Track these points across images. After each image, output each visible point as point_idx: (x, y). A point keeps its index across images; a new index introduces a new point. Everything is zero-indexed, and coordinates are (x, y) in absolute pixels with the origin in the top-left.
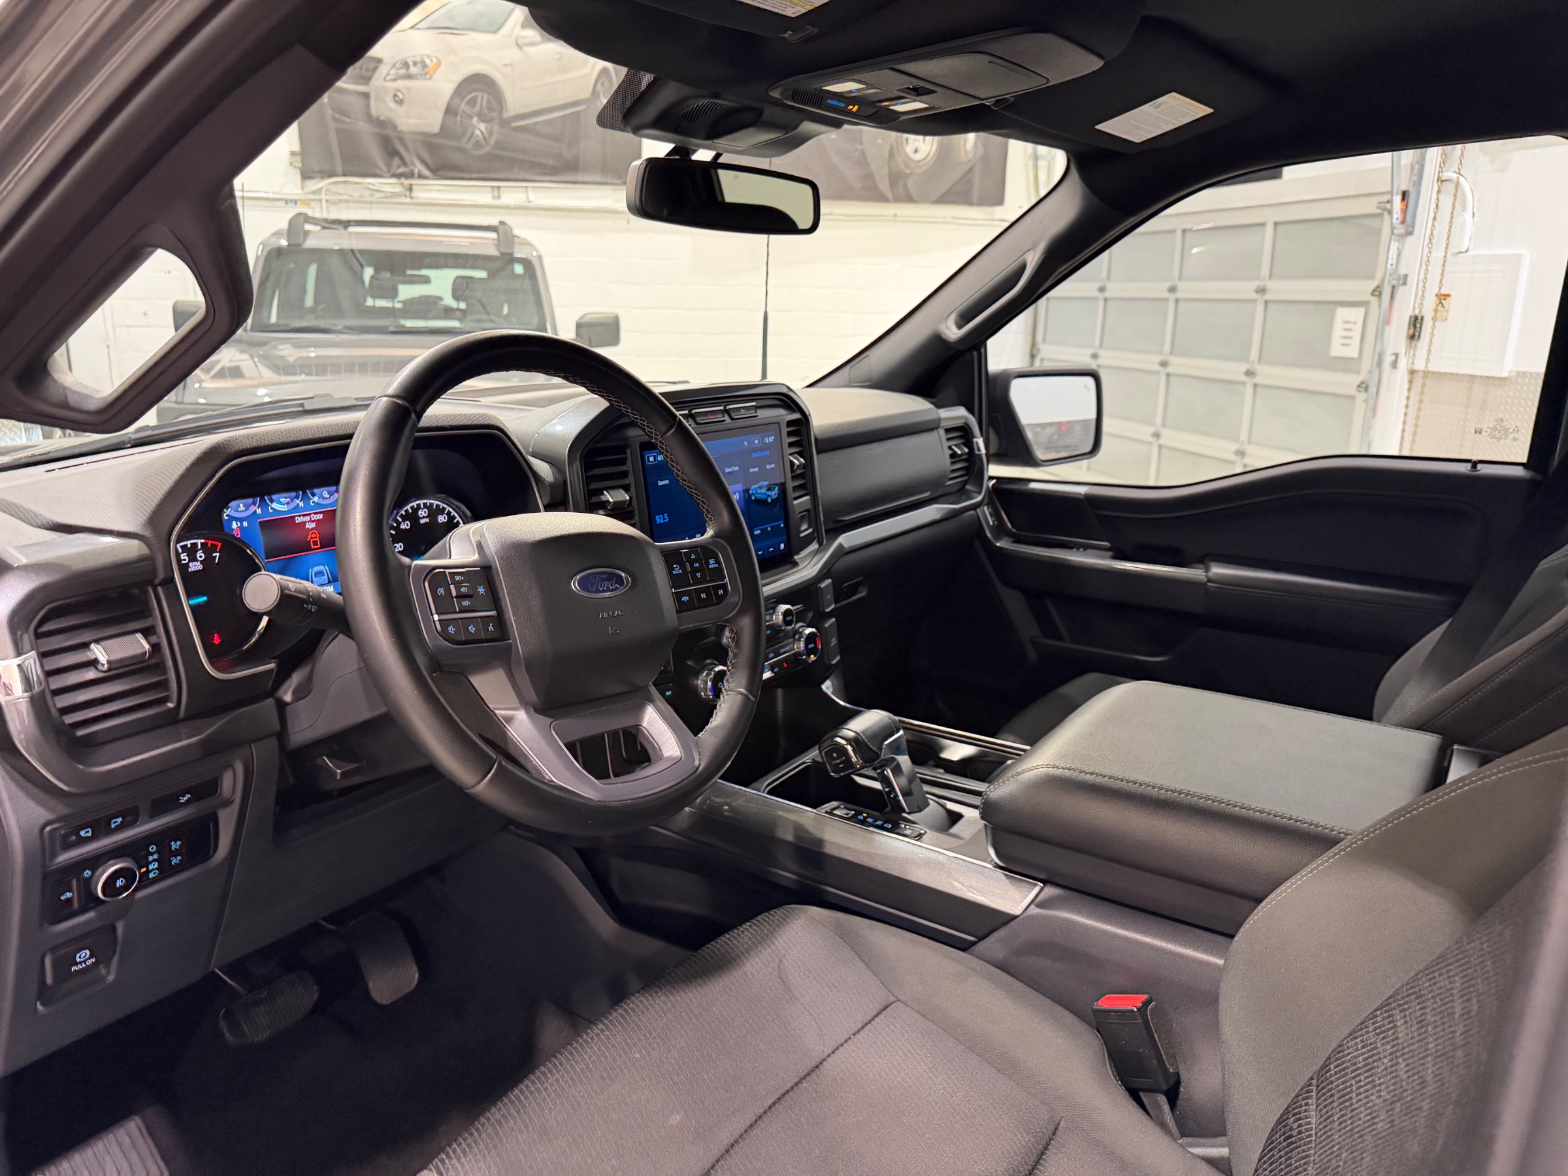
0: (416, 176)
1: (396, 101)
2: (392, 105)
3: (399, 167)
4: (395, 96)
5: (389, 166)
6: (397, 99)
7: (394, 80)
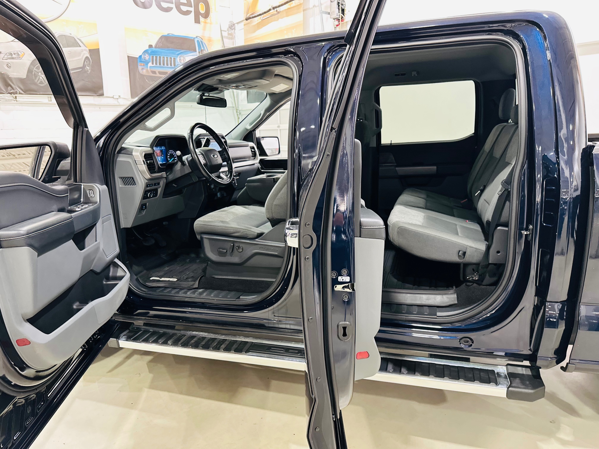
0: (18, 93)
1: (8, 67)
2: (6, 68)
3: (11, 90)
4: (7, 65)
5: (7, 90)
6: (8, 66)
7: (7, 59)
